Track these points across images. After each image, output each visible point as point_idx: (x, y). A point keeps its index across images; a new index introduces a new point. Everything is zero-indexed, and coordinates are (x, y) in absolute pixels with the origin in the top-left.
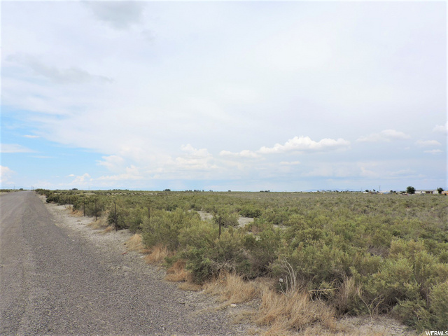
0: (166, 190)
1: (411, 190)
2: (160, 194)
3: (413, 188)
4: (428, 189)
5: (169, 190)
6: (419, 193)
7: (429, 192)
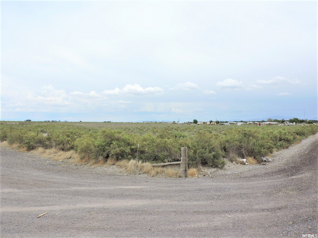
0: (27, 120)
1: (195, 122)
2: (21, 123)
3: (197, 120)
4: (204, 121)
5: (30, 121)
6: (200, 123)
7: (205, 123)
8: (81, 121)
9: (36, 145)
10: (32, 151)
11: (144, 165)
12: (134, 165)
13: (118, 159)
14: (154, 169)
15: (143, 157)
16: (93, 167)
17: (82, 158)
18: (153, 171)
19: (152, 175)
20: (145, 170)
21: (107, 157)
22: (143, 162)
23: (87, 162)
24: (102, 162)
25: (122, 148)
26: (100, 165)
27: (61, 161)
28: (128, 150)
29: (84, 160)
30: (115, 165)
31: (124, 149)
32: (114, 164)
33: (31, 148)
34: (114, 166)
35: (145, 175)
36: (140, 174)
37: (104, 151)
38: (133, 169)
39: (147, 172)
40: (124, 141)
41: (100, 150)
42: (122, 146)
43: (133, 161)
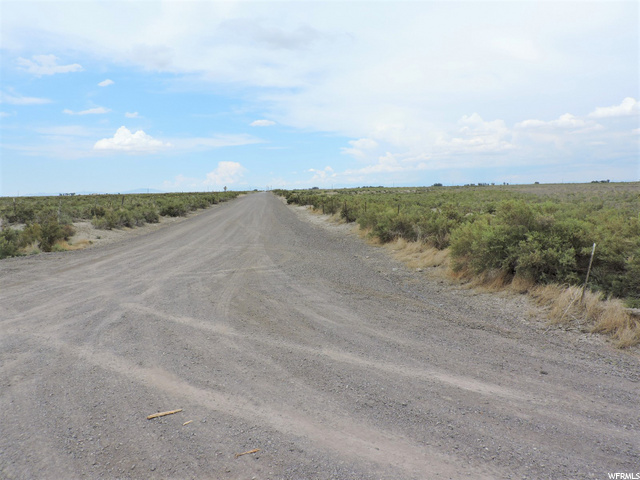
0: (436, 185)
5: (440, 185)
8: (537, 183)
9: (393, 234)
10: (387, 245)
11: (605, 307)
12: (575, 304)
13: (537, 281)
14: (632, 326)
15: (614, 282)
16: (473, 292)
17: (458, 269)
18: (628, 330)
19: (619, 343)
20: (602, 321)
21: (512, 272)
22: (606, 298)
23: (468, 277)
24: (499, 281)
25: (551, 251)
26: (490, 288)
27: (419, 269)
28: (568, 257)
29: (461, 274)
30: (526, 296)
31: (556, 254)
32: (524, 292)
33: (386, 238)
34: (524, 298)
35: (600, 339)
36: (584, 332)
37: (504, 256)
38: (569, 314)
39: (609, 331)
40: (560, 231)
41: (493, 251)
42: (553, 247)
43: (575, 291)
